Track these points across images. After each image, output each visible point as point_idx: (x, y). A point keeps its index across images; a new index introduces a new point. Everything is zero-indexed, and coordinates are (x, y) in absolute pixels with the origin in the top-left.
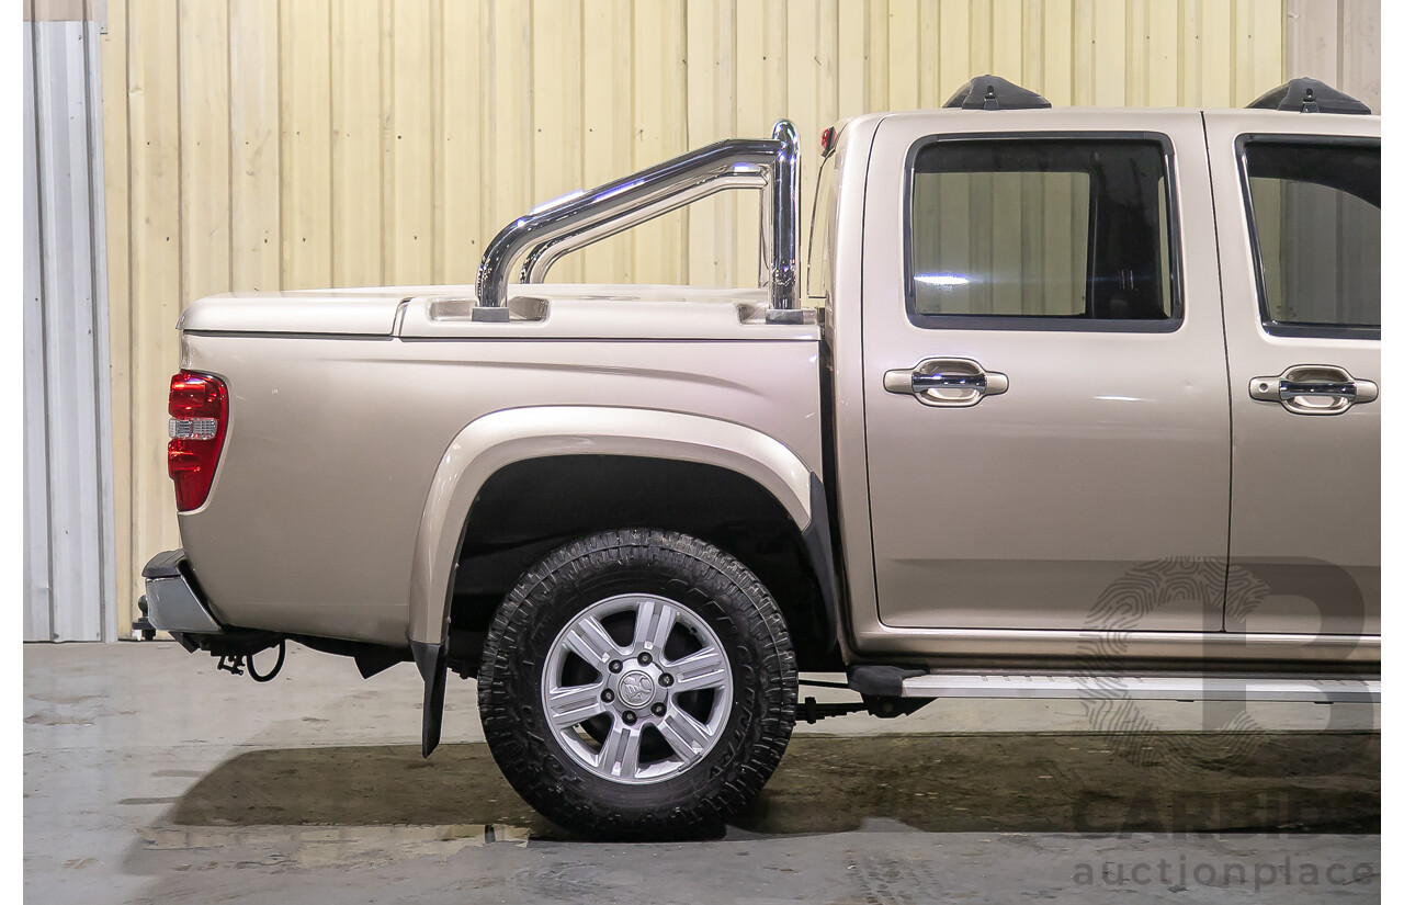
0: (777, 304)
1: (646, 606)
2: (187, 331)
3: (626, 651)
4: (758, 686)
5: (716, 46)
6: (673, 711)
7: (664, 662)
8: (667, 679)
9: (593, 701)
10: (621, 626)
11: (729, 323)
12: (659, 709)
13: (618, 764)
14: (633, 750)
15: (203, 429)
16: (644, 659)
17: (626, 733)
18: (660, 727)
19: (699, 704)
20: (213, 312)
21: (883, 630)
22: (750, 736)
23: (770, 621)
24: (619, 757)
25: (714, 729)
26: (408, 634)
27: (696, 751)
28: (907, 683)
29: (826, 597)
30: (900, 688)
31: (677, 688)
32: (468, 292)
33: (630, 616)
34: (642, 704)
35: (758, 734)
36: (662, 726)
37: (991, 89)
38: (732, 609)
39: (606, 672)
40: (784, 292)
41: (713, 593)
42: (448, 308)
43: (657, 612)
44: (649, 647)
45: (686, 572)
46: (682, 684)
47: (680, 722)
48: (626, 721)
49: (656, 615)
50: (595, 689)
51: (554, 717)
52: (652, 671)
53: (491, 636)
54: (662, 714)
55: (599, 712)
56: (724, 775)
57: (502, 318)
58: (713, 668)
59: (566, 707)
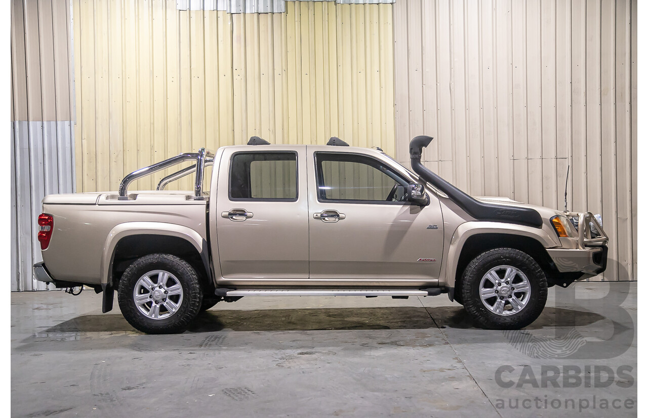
0: (197, 196)
1: (161, 273)
2: (44, 203)
3: (156, 285)
4: (189, 294)
5: (242, 126)
6: (168, 300)
7: (166, 288)
8: (166, 292)
9: (147, 298)
10: (154, 278)
11: (183, 200)
12: (164, 300)
13: (154, 314)
14: (157, 310)
15: (47, 228)
16: (160, 287)
17: (156, 306)
18: (164, 305)
19: (175, 298)
20: (51, 198)
21: (223, 279)
22: (187, 307)
23: (192, 277)
24: (154, 313)
25: (178, 305)
26: (100, 281)
27: (174, 310)
28: (227, 293)
29: (207, 271)
30: (226, 294)
31: (169, 295)
32: (117, 193)
33: (157, 276)
34: (159, 299)
35: (189, 306)
36: (165, 304)
37: (254, 140)
38: (183, 274)
39: (151, 290)
40: (198, 192)
41: (177, 270)
42: (113, 197)
43: (163, 275)
44: (161, 284)
45: (170, 264)
46: (170, 293)
47: (169, 303)
48: (156, 303)
49: (164, 276)
50: (148, 295)
51: (137, 302)
52: (163, 290)
53: (121, 281)
54: (165, 301)
55: (148, 301)
56: (180, 317)
57: (126, 199)
58: (178, 289)
59: (141, 300)
